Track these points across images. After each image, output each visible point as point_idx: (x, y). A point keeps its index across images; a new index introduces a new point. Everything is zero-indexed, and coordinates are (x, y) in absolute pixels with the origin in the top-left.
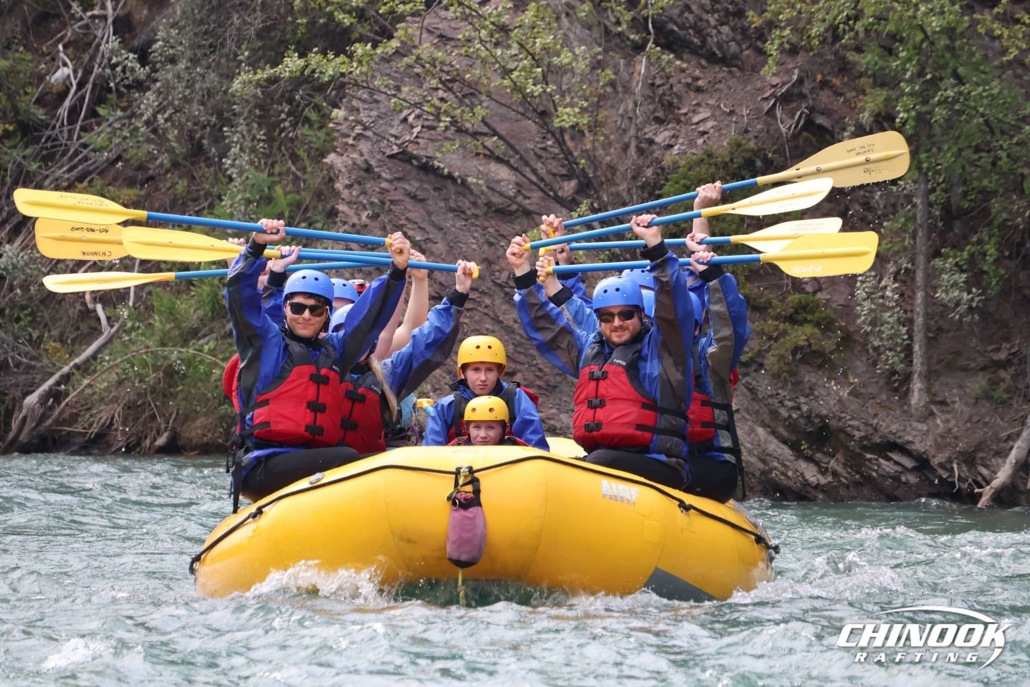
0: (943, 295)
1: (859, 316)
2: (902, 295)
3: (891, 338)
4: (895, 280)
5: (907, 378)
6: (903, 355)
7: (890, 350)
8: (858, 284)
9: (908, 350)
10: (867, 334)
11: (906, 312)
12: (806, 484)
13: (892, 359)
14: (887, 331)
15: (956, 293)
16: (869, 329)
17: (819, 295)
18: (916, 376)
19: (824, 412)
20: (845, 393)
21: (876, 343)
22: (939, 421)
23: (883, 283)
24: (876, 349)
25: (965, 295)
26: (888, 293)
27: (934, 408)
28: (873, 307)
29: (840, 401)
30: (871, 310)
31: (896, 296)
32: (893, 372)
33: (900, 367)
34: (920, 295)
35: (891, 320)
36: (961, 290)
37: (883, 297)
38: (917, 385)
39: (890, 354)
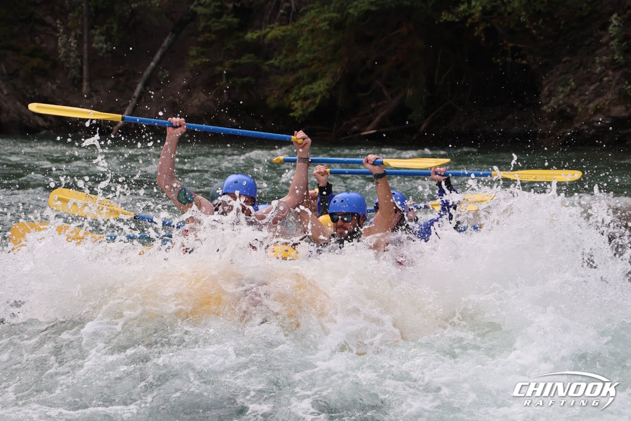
0: (96, 46)
1: (59, 54)
2: (78, 45)
3: (74, 63)
4: (75, 39)
5: (81, 81)
6: (79, 71)
7: (73, 68)
8: (59, 40)
9: (81, 69)
10: (63, 62)
11: (80, 52)
12: (38, 126)
13: (74, 72)
14: (72, 61)
15: (101, 45)
16: (64, 60)
17: (44, 45)
18: (85, 80)
19: (46, 95)
20: (54, 87)
21: (68, 66)
22: (94, 99)
23: (70, 40)
24: (68, 68)
25: (105, 46)
26: (72, 44)
27: (93, 94)
28: (66, 50)
29: (53, 90)
30: (65, 52)
31: (76, 46)
32: (75, 78)
33: (78, 76)
34: (85, 46)
35: (74, 56)
36: (103, 43)
37: (70, 46)
38: (85, 84)
39: (73, 70)
